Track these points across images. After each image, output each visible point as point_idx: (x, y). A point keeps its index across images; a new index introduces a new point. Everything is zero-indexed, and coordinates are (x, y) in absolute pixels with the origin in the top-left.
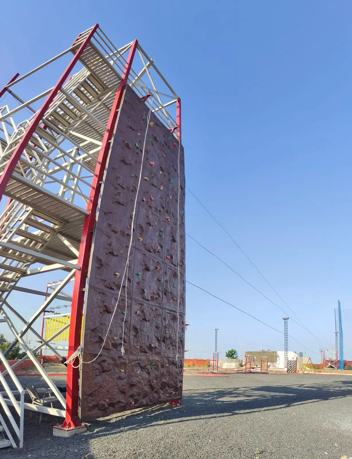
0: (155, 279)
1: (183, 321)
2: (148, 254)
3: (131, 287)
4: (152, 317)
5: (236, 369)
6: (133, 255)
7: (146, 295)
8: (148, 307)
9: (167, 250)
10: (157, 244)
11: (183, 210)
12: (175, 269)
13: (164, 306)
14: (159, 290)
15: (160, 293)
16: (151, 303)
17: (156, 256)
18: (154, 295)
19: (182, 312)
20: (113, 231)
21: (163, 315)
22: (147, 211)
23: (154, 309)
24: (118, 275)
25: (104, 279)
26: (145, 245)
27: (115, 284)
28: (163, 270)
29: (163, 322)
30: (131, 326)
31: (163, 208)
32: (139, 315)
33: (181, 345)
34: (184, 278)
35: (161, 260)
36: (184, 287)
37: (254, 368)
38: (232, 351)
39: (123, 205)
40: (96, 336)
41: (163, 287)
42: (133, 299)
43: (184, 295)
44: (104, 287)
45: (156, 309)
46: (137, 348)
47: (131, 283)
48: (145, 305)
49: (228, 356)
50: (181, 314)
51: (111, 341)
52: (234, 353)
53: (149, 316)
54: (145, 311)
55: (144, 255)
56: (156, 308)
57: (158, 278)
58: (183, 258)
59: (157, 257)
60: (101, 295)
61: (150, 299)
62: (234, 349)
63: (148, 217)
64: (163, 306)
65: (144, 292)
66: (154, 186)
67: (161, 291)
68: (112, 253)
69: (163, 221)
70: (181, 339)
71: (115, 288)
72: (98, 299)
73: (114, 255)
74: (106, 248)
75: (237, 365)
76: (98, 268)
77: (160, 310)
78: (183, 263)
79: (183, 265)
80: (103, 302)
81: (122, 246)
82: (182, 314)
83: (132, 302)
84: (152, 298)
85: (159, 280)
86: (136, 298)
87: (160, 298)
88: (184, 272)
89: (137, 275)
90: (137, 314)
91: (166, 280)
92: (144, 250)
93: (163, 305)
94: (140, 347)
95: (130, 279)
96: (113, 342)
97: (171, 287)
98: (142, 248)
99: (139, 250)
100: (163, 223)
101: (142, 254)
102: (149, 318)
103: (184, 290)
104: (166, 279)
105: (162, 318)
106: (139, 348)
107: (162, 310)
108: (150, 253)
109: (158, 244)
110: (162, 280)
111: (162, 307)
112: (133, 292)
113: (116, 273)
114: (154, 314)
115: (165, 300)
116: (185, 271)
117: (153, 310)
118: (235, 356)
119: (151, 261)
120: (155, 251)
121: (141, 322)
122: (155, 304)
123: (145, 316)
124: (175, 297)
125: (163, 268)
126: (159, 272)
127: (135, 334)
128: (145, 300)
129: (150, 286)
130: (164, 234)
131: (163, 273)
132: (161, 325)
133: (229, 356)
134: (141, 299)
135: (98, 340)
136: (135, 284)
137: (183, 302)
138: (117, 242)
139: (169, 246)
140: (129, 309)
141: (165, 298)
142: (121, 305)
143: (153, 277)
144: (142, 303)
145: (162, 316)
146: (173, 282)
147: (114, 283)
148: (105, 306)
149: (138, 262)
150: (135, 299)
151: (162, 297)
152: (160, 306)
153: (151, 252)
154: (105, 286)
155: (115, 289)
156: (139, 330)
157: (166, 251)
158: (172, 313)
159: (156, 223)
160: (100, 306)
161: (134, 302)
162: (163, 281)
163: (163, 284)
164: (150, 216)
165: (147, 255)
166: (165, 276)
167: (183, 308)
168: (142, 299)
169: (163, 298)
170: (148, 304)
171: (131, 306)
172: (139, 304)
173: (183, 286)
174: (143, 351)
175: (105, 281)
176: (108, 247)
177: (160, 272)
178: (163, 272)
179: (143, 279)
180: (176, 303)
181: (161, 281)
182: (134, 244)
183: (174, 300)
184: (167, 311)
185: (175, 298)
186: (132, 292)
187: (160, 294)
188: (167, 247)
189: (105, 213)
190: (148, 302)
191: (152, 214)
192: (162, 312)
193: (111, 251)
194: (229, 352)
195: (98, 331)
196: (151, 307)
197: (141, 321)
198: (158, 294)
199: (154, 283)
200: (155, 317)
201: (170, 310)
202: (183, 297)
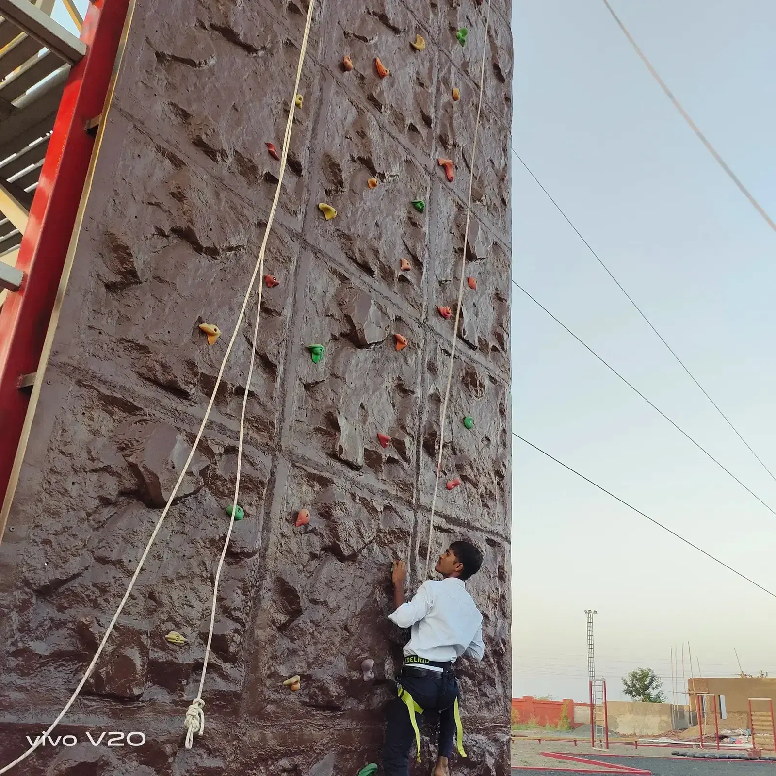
0: (389, 383)
1: (501, 569)
2: (357, 278)
3: (275, 395)
4: (367, 540)
5: (664, 740)
6: (292, 268)
7: (343, 440)
8: (353, 496)
9: (440, 283)
10: (400, 249)
11: (506, 156)
12: (470, 357)
13: (424, 499)
14: (403, 427)
15: (407, 441)
16: (366, 481)
17: (393, 293)
18: (380, 450)
19: (499, 529)
20: (199, 143)
21: (419, 534)
22: (360, 111)
23: (380, 508)
24: (212, 335)
25: (141, 342)
26: (348, 238)
27: (195, 374)
28: (420, 352)
29: (419, 565)
30: (262, 577)
31: (427, 121)
32: (310, 528)
33: (497, 672)
34: (504, 398)
35: (415, 313)
36: (504, 430)
37: (727, 737)
38: (645, 675)
39: (249, 49)
40: (61, 624)
41: (420, 419)
42: (280, 450)
43: (506, 463)
44: (134, 376)
45: (387, 508)
46: (290, 686)
47: (275, 379)
48: (340, 487)
49: (631, 693)
50: (492, 538)
51: (144, 651)
52: (651, 683)
53: (355, 534)
54: (337, 513)
55: (343, 279)
56: (386, 502)
57: (399, 379)
58: (501, 326)
59: (397, 299)
60: (119, 414)
61: (361, 460)
62: (645, 668)
63: (362, 135)
64: (418, 499)
65: (336, 427)
66: (388, 25)
67: (409, 434)
68: (186, 235)
69: (426, 169)
70: (498, 644)
71: (192, 391)
72: (95, 433)
73: (198, 249)
74: (158, 205)
75: (666, 722)
76: (111, 287)
77: (409, 514)
78: (502, 344)
79: (503, 349)
80: (123, 449)
81: (241, 217)
82: (498, 539)
83: (275, 466)
84: (373, 460)
85: (403, 389)
86: (299, 451)
87: (408, 460)
88: (504, 376)
89: (307, 354)
90: (299, 521)
91: (431, 396)
92: (342, 259)
93: (422, 496)
94: (306, 679)
95: (275, 361)
96: (158, 655)
97: (454, 425)
98: (333, 248)
99: (317, 252)
100: (428, 178)
101: (334, 271)
102: (353, 542)
103: (505, 445)
104: (432, 391)
105: (413, 550)
106: (298, 686)
107: (416, 512)
108: (367, 278)
109: (403, 247)
110: (418, 392)
111: (414, 502)
112: (288, 421)
113: (204, 326)
114: (379, 530)
115: (427, 475)
116: (507, 370)
117: (374, 510)
118: (653, 693)
119: (373, 309)
120: (387, 274)
121: (315, 563)
122: (384, 487)
123: (333, 531)
124: (468, 467)
125: (421, 346)
126: (406, 360)
127: (282, 618)
128: (338, 465)
129: (362, 407)
130: (427, 218)
131: (420, 365)
132: (409, 578)
133: (634, 693)
134: (322, 459)
135: (66, 646)
136: (296, 390)
137: (502, 490)
138: (217, 195)
139: (448, 271)
140: (260, 498)
141: (426, 464)
142: (219, 472)
143: (379, 373)
144: (326, 475)
145: (414, 542)
146: (460, 406)
147: (191, 365)
148: (133, 467)
149: (315, 303)
150: (291, 453)
151: (413, 460)
152: (405, 496)
153: (371, 273)
154: (140, 375)
155: (194, 398)
156: (304, 602)
157: (436, 284)
158: (457, 529)
159: (395, 170)
160: (101, 465)
161: (284, 469)
162: (423, 396)
163: (421, 407)
164: (373, 134)
165: (355, 281)
166: (428, 375)
167: (501, 516)
168: (324, 456)
169: (418, 465)
170: (353, 482)
171: (272, 482)
172: (312, 477)
173: (501, 428)
174: (320, 700)
175: (144, 349)
176: (168, 203)
177: (409, 359)
178: (420, 361)
179: (334, 375)
180: (473, 490)
181: (413, 393)
182: (300, 224)
183: (464, 478)
184: (435, 520)
185: (470, 471)
186: (282, 420)
187: (407, 444)
188: (438, 271)
189: (160, 57)
190: (352, 474)
191: (382, 128)
192: (416, 522)
193: (182, 224)
194: (634, 676)
195: (76, 598)
196: (367, 495)
197: (314, 556)
198: (400, 447)
199: (381, 395)
200: (382, 544)
201: (448, 518)
202: (503, 468)
